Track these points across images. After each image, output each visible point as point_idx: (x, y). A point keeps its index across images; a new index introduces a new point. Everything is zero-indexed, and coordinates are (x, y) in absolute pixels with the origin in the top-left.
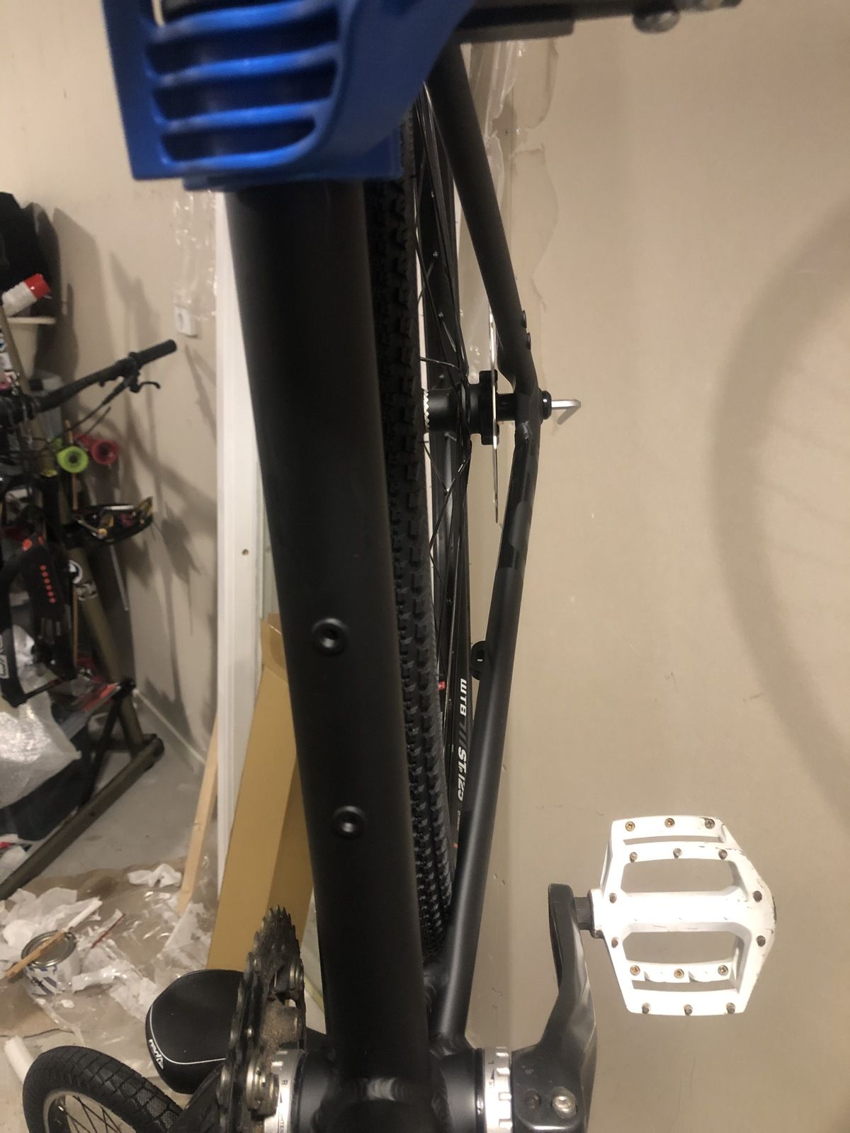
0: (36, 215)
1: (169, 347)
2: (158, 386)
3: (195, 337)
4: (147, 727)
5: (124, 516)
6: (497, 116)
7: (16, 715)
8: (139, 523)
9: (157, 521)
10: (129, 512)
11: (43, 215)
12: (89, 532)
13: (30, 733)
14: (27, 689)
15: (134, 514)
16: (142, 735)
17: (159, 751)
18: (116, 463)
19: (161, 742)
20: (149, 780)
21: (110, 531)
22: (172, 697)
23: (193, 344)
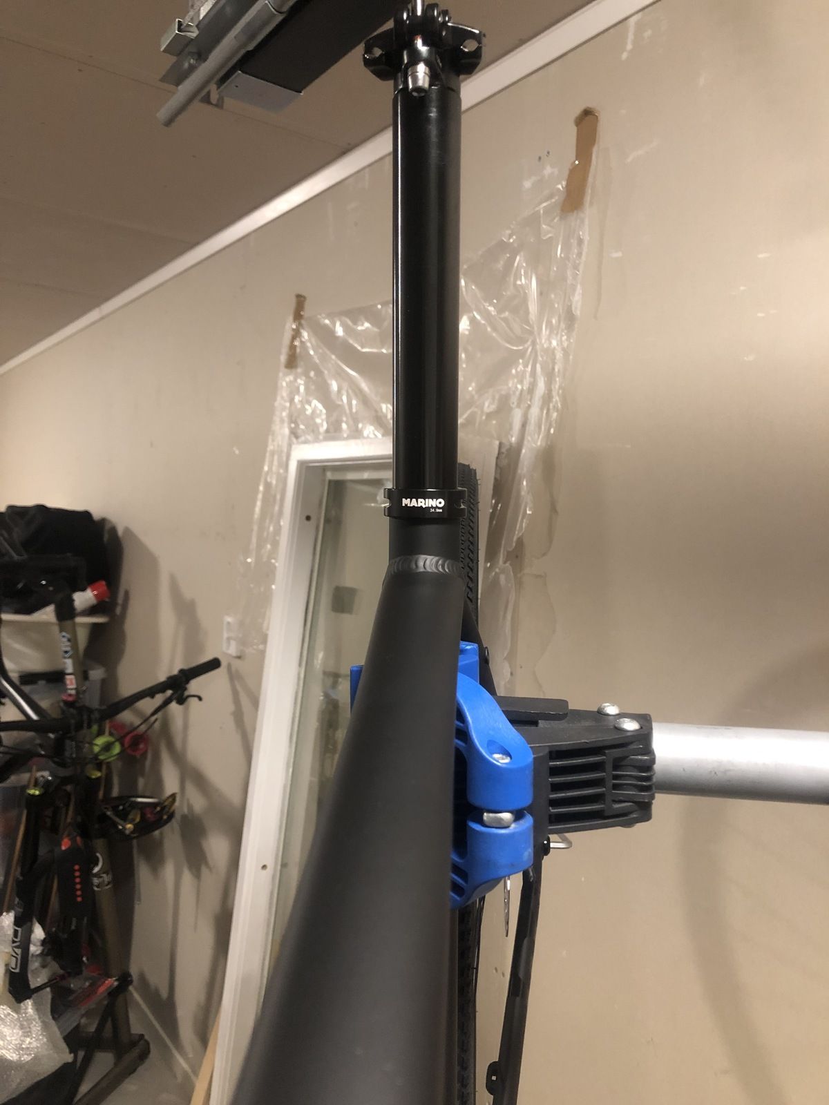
0: (107, 527)
1: (214, 664)
2: (200, 699)
3: (239, 657)
4: (136, 1028)
5: (148, 810)
6: (510, 550)
7: (17, 1011)
8: (162, 818)
9: (178, 816)
10: (154, 805)
11: (113, 530)
12: (115, 825)
13: (28, 1030)
14: (33, 985)
15: (158, 809)
16: (131, 1035)
17: (144, 1055)
18: (144, 755)
19: (148, 1043)
20: (130, 1086)
21: (136, 826)
22: (164, 994)
23: (236, 664)
